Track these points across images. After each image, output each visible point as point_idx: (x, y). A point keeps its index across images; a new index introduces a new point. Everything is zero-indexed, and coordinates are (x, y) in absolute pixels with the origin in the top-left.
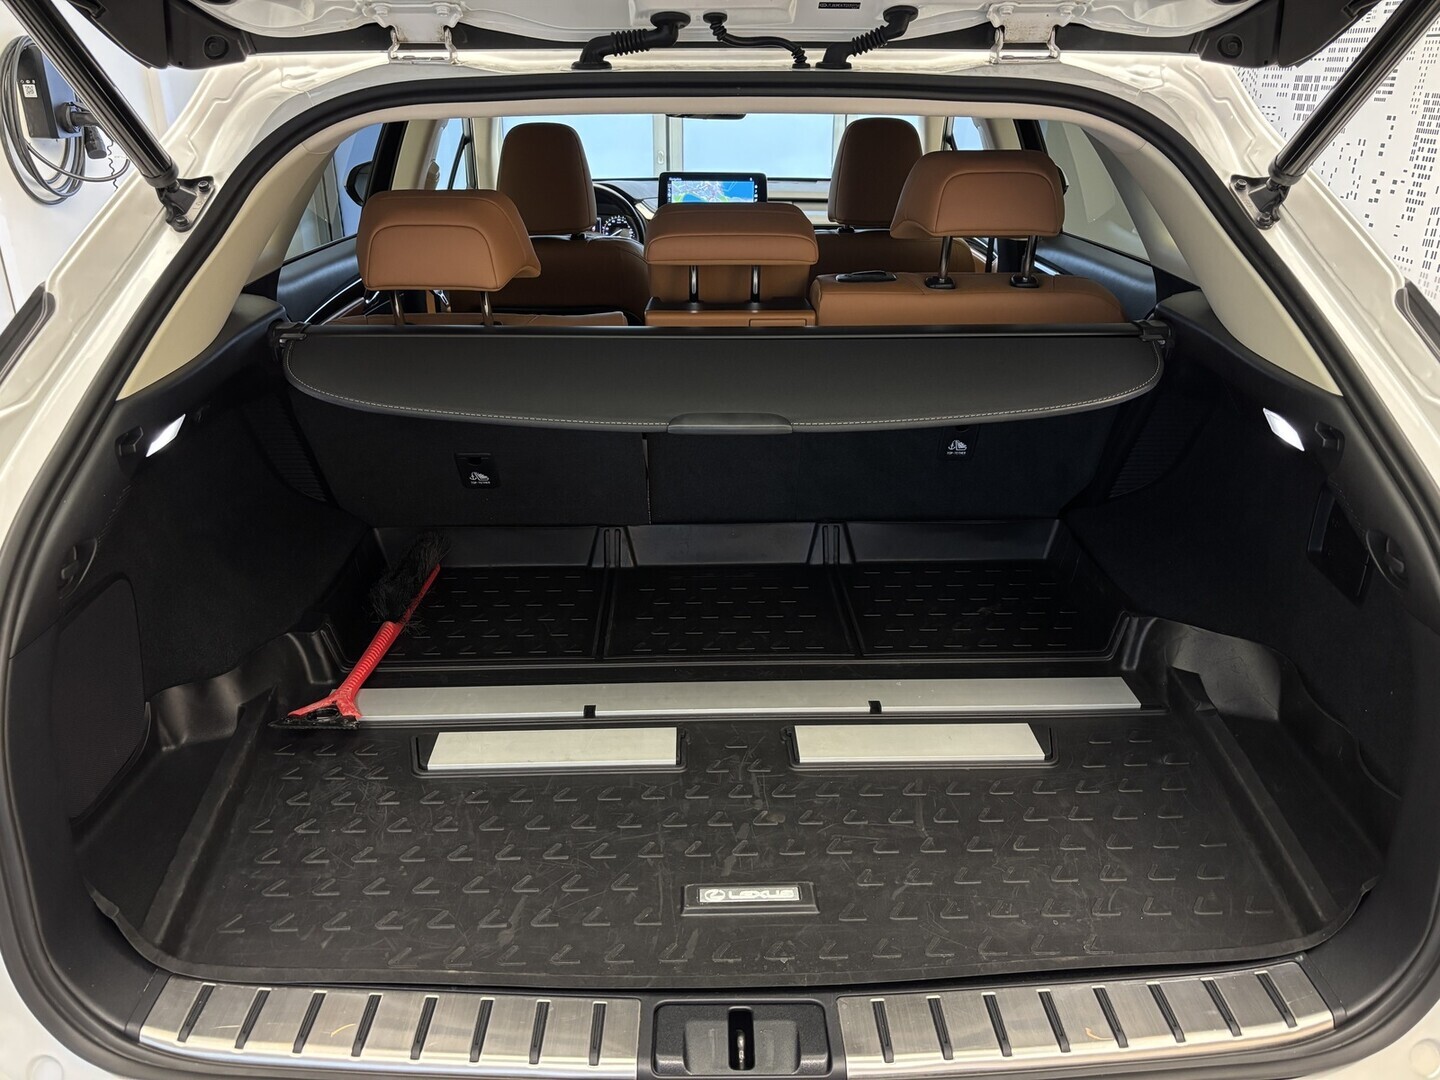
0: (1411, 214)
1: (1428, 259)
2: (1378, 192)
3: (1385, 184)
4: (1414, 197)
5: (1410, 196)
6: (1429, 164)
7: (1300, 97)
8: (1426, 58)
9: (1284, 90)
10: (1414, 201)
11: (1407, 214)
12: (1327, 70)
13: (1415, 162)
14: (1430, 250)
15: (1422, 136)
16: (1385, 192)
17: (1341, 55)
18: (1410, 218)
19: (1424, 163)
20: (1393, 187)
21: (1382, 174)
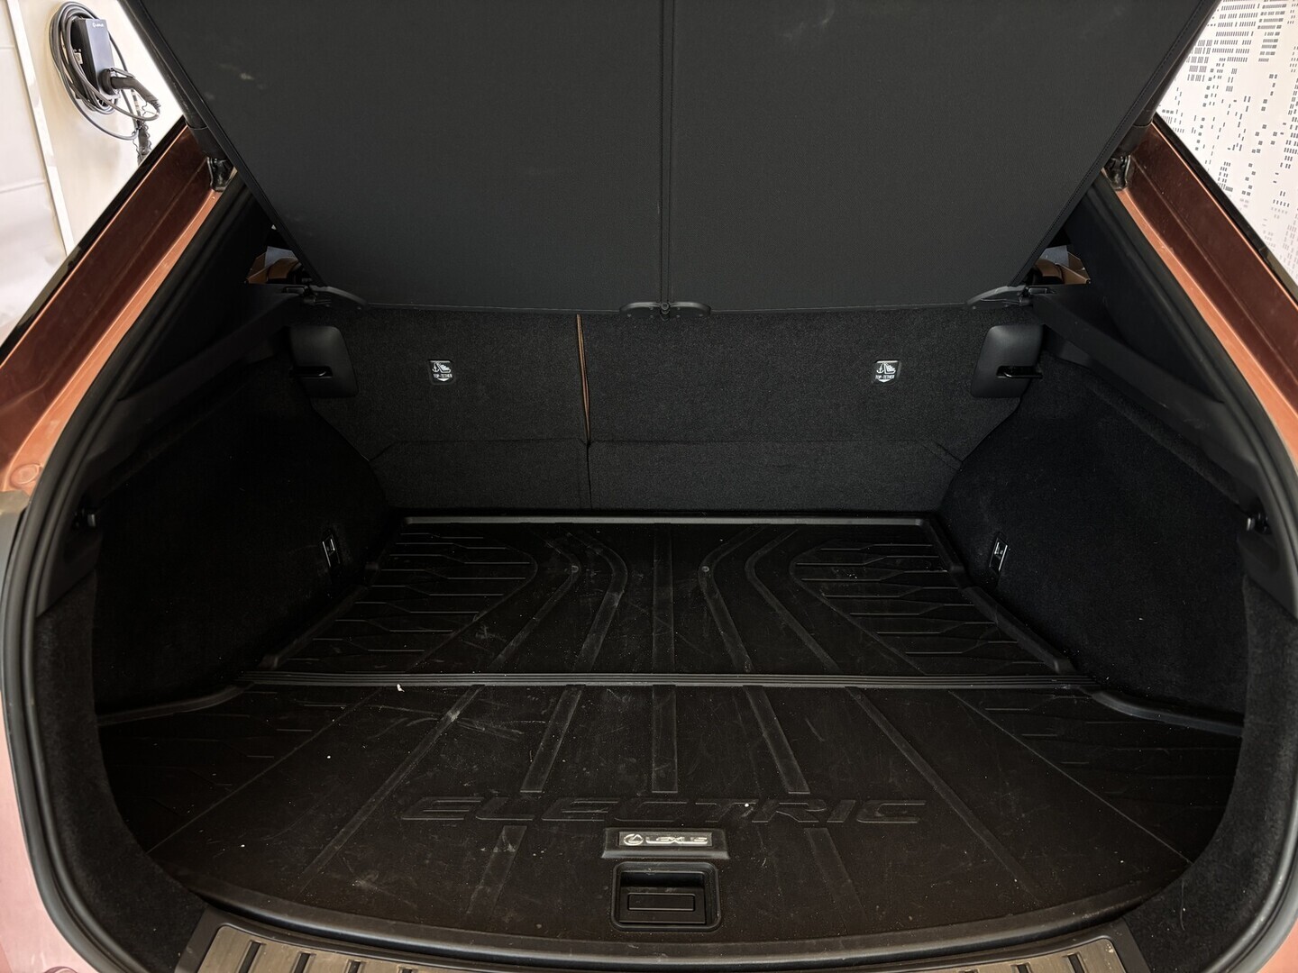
0: (1289, 162)
2: (1260, 143)
3: (1266, 136)
5: (1288, 146)
11: (1285, 162)
16: (1267, 142)
18: (1288, 166)
20: (1274, 139)
21: (1264, 127)
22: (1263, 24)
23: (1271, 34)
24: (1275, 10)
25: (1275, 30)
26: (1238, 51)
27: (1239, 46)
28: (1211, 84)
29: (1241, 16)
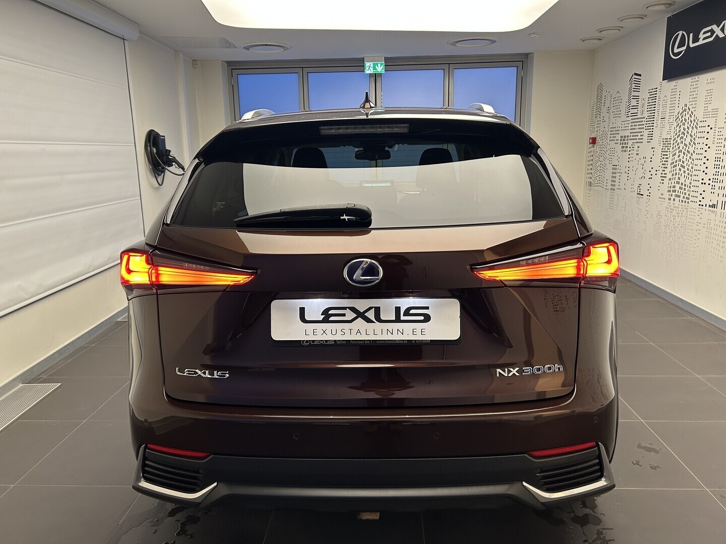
0: (663, 181)
1: (670, 197)
2: (651, 175)
3: (653, 172)
4: (663, 175)
5: (662, 175)
6: (666, 163)
7: (623, 143)
8: (661, 126)
9: (617, 142)
10: (663, 177)
11: (662, 181)
12: (631, 133)
13: (662, 163)
14: (670, 193)
15: (663, 153)
16: (654, 175)
17: (634, 127)
18: (663, 183)
19: (665, 163)
20: (656, 173)
21: (652, 168)
22: (647, 128)
23: (650, 132)
24: (650, 122)
25: (651, 130)
26: (639, 139)
27: (639, 137)
28: (630, 153)
29: (639, 125)
